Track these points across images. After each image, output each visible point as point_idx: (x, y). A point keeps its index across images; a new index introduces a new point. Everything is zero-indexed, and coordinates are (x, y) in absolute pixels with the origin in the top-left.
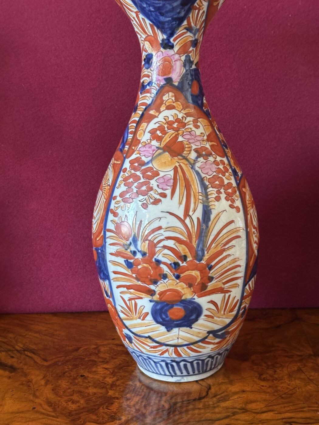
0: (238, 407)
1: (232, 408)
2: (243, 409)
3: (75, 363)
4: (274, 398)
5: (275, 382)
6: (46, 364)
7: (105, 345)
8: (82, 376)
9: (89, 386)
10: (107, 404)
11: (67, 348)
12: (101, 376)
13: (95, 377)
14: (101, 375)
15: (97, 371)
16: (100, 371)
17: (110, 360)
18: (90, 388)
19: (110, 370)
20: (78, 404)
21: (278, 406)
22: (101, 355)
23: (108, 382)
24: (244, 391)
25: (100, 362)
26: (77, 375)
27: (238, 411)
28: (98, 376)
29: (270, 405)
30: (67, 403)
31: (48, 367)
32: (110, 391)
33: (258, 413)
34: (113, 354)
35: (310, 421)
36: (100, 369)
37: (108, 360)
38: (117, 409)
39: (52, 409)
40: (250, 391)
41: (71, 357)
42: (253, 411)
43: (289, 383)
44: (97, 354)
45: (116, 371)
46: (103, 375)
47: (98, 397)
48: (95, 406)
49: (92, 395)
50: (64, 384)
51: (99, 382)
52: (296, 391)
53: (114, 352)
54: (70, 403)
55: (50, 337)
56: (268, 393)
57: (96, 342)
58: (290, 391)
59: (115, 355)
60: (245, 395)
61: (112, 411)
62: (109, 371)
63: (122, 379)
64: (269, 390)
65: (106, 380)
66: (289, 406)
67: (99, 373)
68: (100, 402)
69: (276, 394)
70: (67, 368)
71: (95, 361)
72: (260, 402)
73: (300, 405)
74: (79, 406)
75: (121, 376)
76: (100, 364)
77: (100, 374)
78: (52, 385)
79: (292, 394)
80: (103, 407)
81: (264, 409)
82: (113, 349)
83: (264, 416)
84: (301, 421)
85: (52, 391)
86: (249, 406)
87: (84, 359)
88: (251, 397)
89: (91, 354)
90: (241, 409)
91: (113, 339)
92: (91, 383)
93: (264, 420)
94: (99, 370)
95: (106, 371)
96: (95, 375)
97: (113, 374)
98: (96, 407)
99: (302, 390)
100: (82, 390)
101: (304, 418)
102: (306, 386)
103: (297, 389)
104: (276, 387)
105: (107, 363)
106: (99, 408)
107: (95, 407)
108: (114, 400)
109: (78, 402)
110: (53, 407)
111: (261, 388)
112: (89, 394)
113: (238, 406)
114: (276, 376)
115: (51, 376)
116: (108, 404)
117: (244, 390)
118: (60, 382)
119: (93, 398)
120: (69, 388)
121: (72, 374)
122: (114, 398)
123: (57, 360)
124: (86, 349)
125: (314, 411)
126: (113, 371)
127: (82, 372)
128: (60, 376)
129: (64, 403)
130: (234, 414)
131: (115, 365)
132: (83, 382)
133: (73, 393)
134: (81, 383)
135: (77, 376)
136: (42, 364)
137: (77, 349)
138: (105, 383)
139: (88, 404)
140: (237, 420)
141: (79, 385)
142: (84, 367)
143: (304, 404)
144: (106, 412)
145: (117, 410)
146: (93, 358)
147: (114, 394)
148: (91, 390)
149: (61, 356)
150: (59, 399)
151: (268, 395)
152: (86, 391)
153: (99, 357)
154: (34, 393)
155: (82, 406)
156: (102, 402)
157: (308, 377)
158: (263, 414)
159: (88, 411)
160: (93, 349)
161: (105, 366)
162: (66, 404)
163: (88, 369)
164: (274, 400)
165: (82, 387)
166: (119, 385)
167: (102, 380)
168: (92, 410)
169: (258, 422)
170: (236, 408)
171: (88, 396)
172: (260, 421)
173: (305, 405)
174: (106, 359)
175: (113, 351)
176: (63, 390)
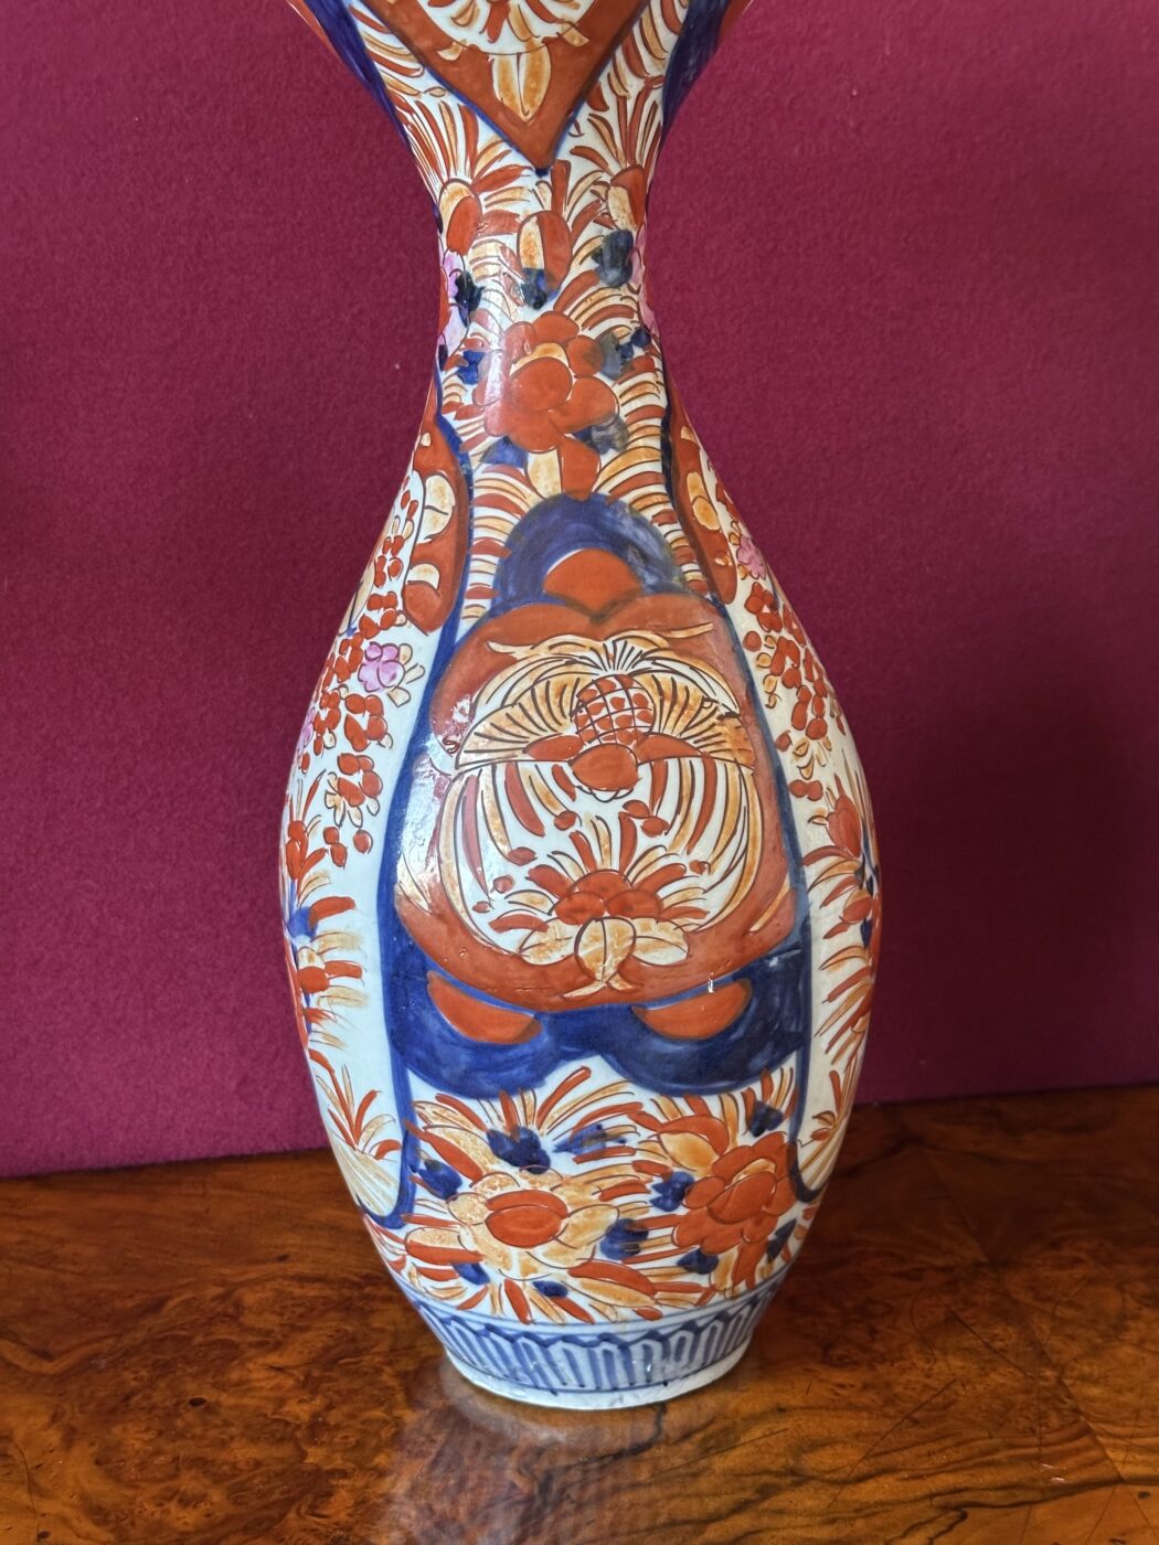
0: (775, 1468)
1: (754, 1474)
2: (793, 1472)
3: (160, 1357)
4: (885, 1426)
5: (881, 1368)
6: (48, 1367)
7: (256, 1282)
8: (195, 1403)
9: (232, 1438)
10: (309, 1498)
11: (118, 1304)
12: (267, 1399)
13: (246, 1401)
14: (265, 1393)
15: (249, 1381)
16: (258, 1380)
17: (285, 1336)
18: (235, 1444)
19: (295, 1372)
20: (203, 1507)
21: (905, 1452)
22: (249, 1319)
23: (297, 1418)
24: (781, 1410)
25: (251, 1345)
26: (175, 1401)
27: (776, 1480)
28: (253, 1397)
29: (877, 1450)
30: (161, 1505)
31: (61, 1379)
32: (311, 1450)
33: (844, 1483)
34: (293, 1312)
35: (1021, 1496)
36: (257, 1371)
37: (280, 1337)
38: (349, 1511)
39: (112, 1531)
40: (801, 1408)
41: (140, 1335)
42: (827, 1476)
43: (927, 1367)
44: (234, 1318)
45: (316, 1373)
46: (272, 1394)
47: (272, 1474)
48: (266, 1507)
49: (250, 1471)
50: (133, 1437)
51: (261, 1419)
52: (957, 1394)
53: (293, 1305)
54: (173, 1506)
55: (42, 1267)
56: (865, 1408)
57: (221, 1275)
58: (934, 1396)
59: (301, 1316)
60: (787, 1424)
61: (335, 1519)
62: (292, 1375)
63: (344, 1402)
64: (867, 1398)
65: (286, 1409)
66: (942, 1451)
67: (254, 1389)
68: (282, 1493)
69: (891, 1411)
70: (135, 1379)
71: (235, 1346)
72: (845, 1443)
73: (979, 1443)
74: (208, 1515)
75: (338, 1393)
76: (252, 1352)
77: (262, 1388)
78: (93, 1444)
79: (945, 1407)
80: (298, 1513)
81: (864, 1468)
82: (291, 1293)
83: (867, 1492)
84: (992, 1497)
85: (94, 1467)
86: (811, 1462)
87: (190, 1339)
88: (812, 1426)
89: (210, 1321)
90: (786, 1475)
91: (283, 1258)
92: (232, 1425)
93: (868, 1505)
94: (254, 1376)
95: (280, 1379)
96: (242, 1397)
97: (309, 1385)
98: (274, 1513)
99: (975, 1388)
100: (209, 1453)
101: (1003, 1488)
102: (987, 1375)
103: (957, 1387)
104: (888, 1385)
105: (278, 1346)
106: (282, 1516)
107: (265, 1513)
108: (334, 1483)
109: (203, 1498)
110: (112, 1526)
111: (838, 1394)
112: (234, 1466)
113: (772, 1463)
114: (878, 1347)
115: (82, 1412)
116: (315, 1500)
117: (782, 1406)
118: (117, 1430)
119: (256, 1481)
120: (158, 1453)
121: (157, 1397)
122: (332, 1473)
123: (85, 1350)
124: (187, 1303)
125: (1027, 1458)
126: (308, 1376)
127: (192, 1388)
128: (114, 1411)
129: (150, 1508)
130: (765, 1492)
131: (310, 1353)
132: (205, 1423)
133: (178, 1469)
134: (198, 1431)
135: (178, 1404)
136: (34, 1368)
137: (157, 1306)
138: (287, 1424)
139: (241, 1504)
140: (781, 1512)
141: (193, 1437)
142: (195, 1369)
143: (991, 1437)
144: (315, 1526)
145: (350, 1515)
146: (222, 1332)
147: (328, 1458)
148: (243, 1452)
149: (101, 1333)
150: (129, 1493)
151: (865, 1414)
152: (224, 1456)
153: (245, 1329)
154: (30, 1481)
155: (220, 1515)
156: (288, 1492)
157: (986, 1340)
158: (862, 1485)
159: (245, 1530)
160: (213, 1300)
161: (273, 1359)
162: (160, 1509)
163: (214, 1377)
164: (888, 1433)
165: (206, 1442)
166: (337, 1427)
167: (274, 1413)
168: (260, 1524)
169: (853, 1515)
170: (767, 1472)
171: (234, 1476)
172: (857, 1511)
173: (996, 1441)
174: (269, 1333)
175: (289, 1302)
176: (137, 1461)
